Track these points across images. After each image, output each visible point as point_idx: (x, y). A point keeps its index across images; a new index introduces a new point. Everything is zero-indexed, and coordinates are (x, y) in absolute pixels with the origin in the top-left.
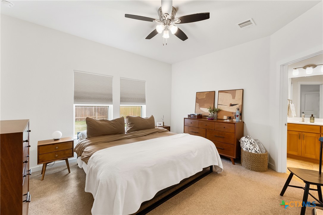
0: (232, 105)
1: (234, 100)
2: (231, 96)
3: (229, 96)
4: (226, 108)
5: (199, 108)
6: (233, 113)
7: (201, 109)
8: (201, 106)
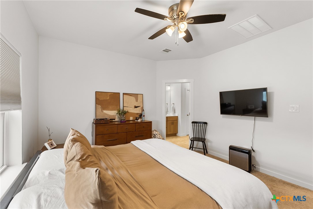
0: (136, 107)
1: (137, 103)
2: (135, 99)
3: (133, 99)
4: (132, 110)
5: (102, 110)
6: (137, 114)
7: (105, 111)
8: (104, 108)
